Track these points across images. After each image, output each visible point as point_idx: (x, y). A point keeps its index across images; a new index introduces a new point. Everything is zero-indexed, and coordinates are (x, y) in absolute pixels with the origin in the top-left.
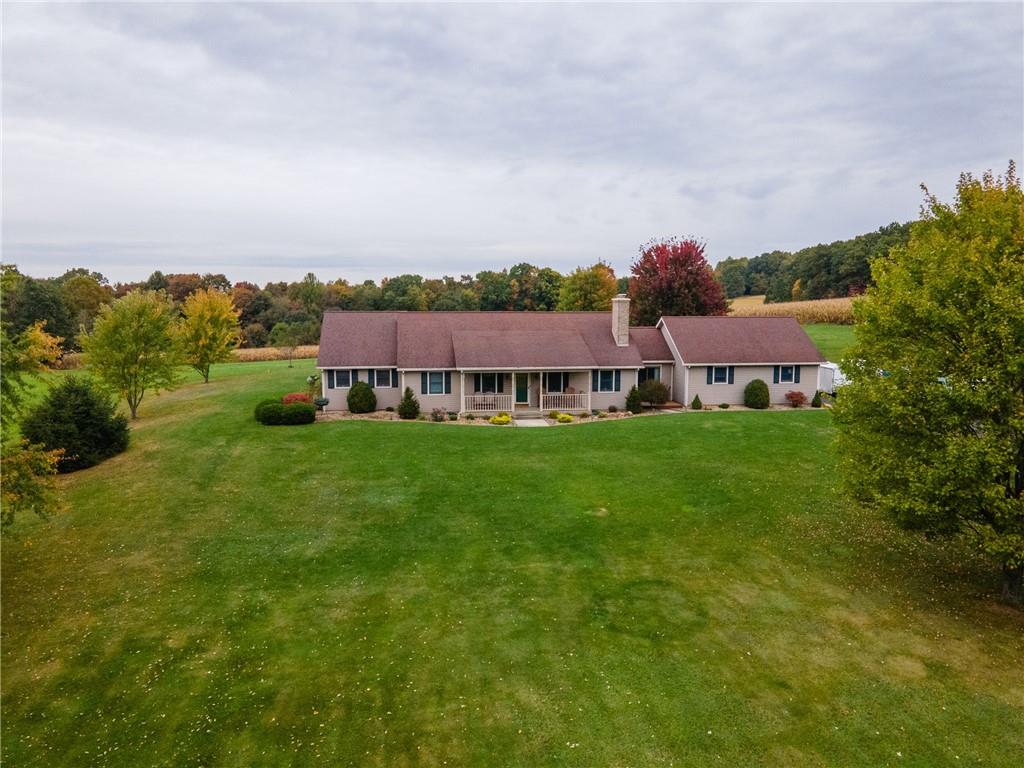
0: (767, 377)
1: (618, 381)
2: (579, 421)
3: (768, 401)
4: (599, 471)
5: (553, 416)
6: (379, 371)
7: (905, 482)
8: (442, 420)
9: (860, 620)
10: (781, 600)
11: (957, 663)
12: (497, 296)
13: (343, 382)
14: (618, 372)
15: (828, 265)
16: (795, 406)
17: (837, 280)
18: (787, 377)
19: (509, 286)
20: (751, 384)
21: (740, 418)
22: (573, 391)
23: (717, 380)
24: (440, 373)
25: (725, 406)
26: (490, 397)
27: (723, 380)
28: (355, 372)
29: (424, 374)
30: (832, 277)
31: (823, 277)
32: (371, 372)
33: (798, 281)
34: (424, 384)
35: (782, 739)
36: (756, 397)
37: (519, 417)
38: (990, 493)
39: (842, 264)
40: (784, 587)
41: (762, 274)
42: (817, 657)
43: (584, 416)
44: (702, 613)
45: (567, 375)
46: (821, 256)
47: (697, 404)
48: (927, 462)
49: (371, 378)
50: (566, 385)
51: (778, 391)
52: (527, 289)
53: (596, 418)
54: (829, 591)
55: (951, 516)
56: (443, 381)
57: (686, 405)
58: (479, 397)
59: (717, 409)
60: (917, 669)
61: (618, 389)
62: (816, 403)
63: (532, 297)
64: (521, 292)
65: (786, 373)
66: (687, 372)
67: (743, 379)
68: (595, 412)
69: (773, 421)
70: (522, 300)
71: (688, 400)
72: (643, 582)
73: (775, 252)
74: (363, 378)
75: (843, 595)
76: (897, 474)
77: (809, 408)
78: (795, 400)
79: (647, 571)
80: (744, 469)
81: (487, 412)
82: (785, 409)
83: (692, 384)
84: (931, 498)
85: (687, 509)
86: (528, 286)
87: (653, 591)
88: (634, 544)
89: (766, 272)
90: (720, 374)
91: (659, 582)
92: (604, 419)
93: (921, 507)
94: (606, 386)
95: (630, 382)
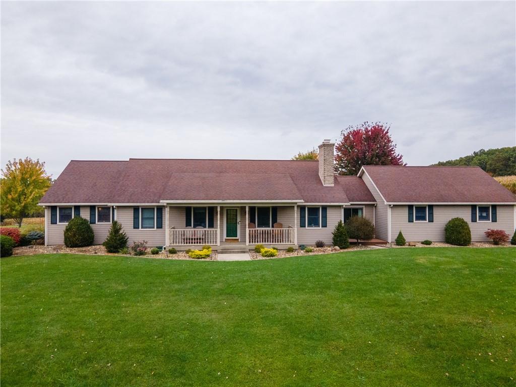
0: (466, 216)
3: (470, 238)
6: (100, 208)
13: (65, 217)
14: (325, 208)
16: (496, 243)
18: (485, 216)
20: (452, 222)
22: (281, 226)
23: (417, 218)
24: (152, 208)
25: (427, 243)
26: (200, 231)
27: (424, 218)
28: (77, 208)
29: (136, 209)
32: (92, 208)
34: (136, 218)
36: (456, 234)
43: (290, 250)
45: (275, 211)
47: (400, 241)
49: (92, 215)
53: (302, 253)
56: (155, 216)
57: (390, 241)
58: (190, 231)
61: (325, 225)
65: (483, 212)
66: (389, 211)
67: (443, 218)
68: (302, 247)
71: (391, 237)
74: (85, 215)
77: (510, 246)
78: (496, 238)
81: (191, 246)
83: (394, 222)
90: (421, 213)
92: (310, 254)
94: (314, 222)
95: (335, 218)
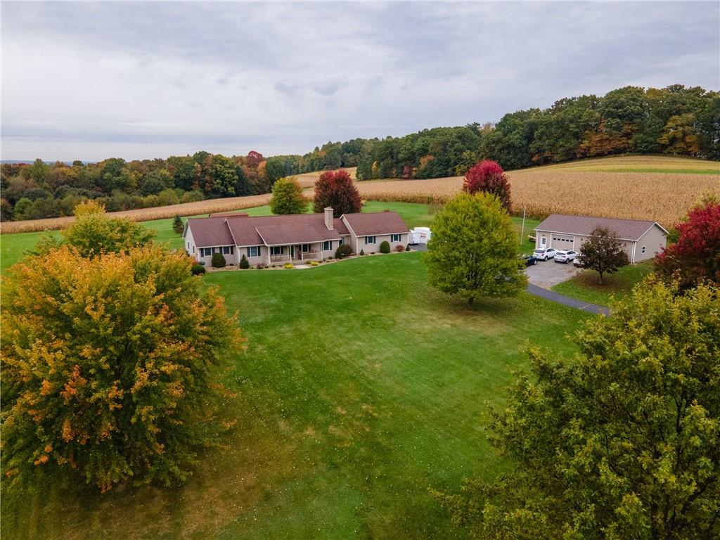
0: (388, 240)
1: (331, 245)
2: (320, 265)
3: (390, 250)
4: (342, 284)
5: (308, 263)
6: (224, 247)
7: (445, 279)
8: (262, 268)
9: (435, 318)
10: (414, 316)
11: (458, 324)
12: (186, 174)
13: (208, 253)
14: (331, 241)
15: (391, 153)
16: (399, 251)
17: (397, 163)
18: (396, 239)
19: (193, 167)
20: (383, 242)
21: (381, 258)
22: (313, 251)
23: (369, 242)
24: (256, 247)
25: (373, 253)
26: (278, 256)
27: (372, 242)
28: (213, 248)
29: (248, 248)
30: (394, 161)
31: (389, 161)
32: (221, 248)
33: (375, 163)
34: (248, 252)
35: (422, 342)
36: (384, 248)
37: (294, 264)
38: (464, 280)
39: (400, 153)
40: (414, 313)
41: (351, 154)
42: (426, 327)
43: (320, 262)
44: (395, 322)
45: (310, 245)
46: (388, 148)
47: (362, 253)
48: (450, 273)
49: (221, 251)
50: (310, 249)
51: (393, 245)
52: (207, 169)
53: (325, 263)
54: (425, 312)
55: (455, 287)
56: (257, 251)
57: (357, 253)
58: (274, 257)
59: (370, 255)
60: (449, 326)
61: (331, 249)
62: (408, 249)
63: (211, 175)
64: (202, 171)
65: (396, 238)
66: (357, 240)
67: (379, 241)
68: (324, 260)
69: (394, 259)
70: (204, 177)
71: (358, 251)
72: (374, 316)
73: (358, 139)
74: (217, 251)
75: (430, 313)
76: (443, 277)
77: (405, 251)
78: (400, 249)
79: (374, 313)
80: (391, 279)
81: (280, 263)
82: (396, 253)
83: (359, 245)
84: (451, 283)
85: (378, 294)
86: (206, 167)
87: (379, 318)
88: (366, 307)
89: (353, 153)
90: (370, 240)
91: (379, 315)
92: (328, 263)
93: (449, 285)
94: (327, 248)
95: (336, 246)
